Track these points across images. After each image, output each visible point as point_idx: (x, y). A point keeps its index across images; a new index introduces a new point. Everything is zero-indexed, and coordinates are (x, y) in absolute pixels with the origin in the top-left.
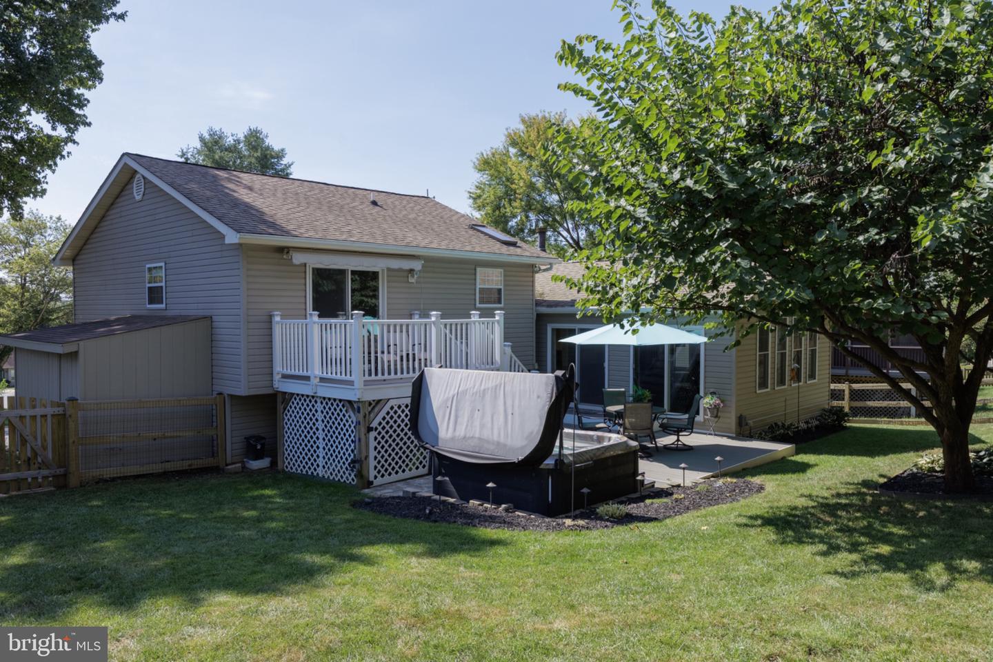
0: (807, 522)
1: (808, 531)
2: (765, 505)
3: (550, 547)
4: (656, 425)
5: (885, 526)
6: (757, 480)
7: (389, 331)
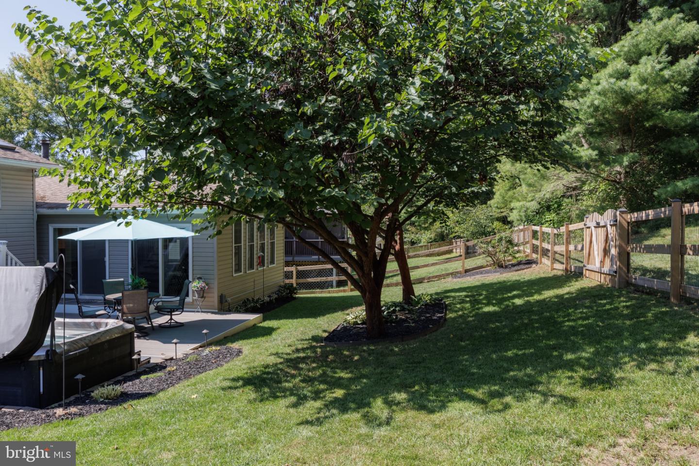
0: (278, 377)
1: (280, 385)
2: (244, 366)
4: (152, 308)
6: (236, 345)
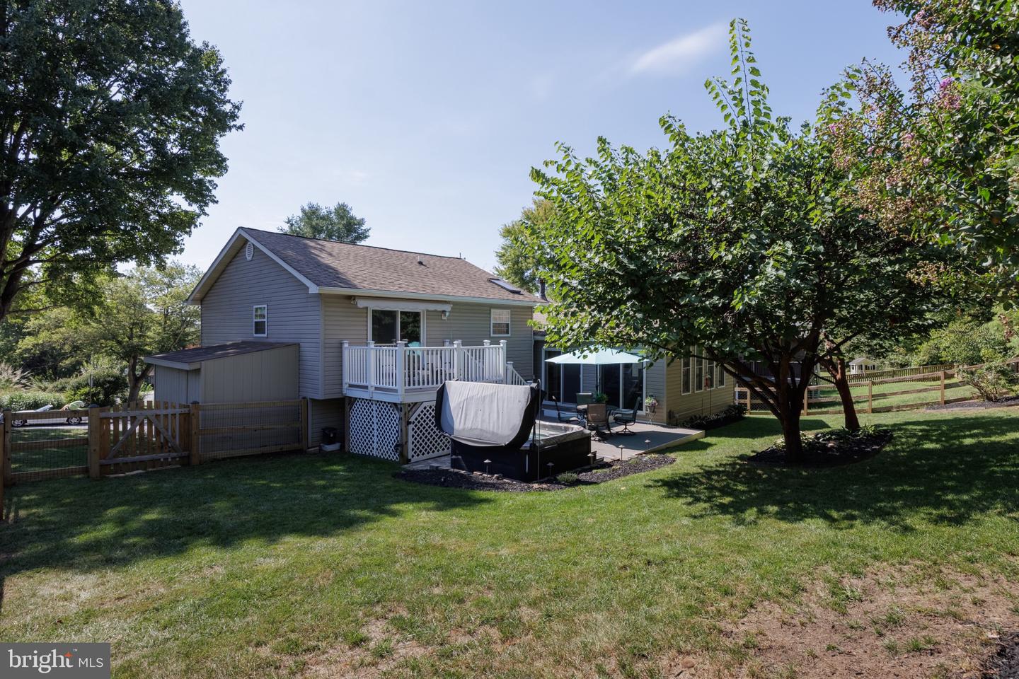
0: (690, 483)
1: (687, 489)
2: (670, 472)
3: (518, 503)
4: (611, 419)
5: (736, 485)
6: (672, 455)
7: (428, 354)
